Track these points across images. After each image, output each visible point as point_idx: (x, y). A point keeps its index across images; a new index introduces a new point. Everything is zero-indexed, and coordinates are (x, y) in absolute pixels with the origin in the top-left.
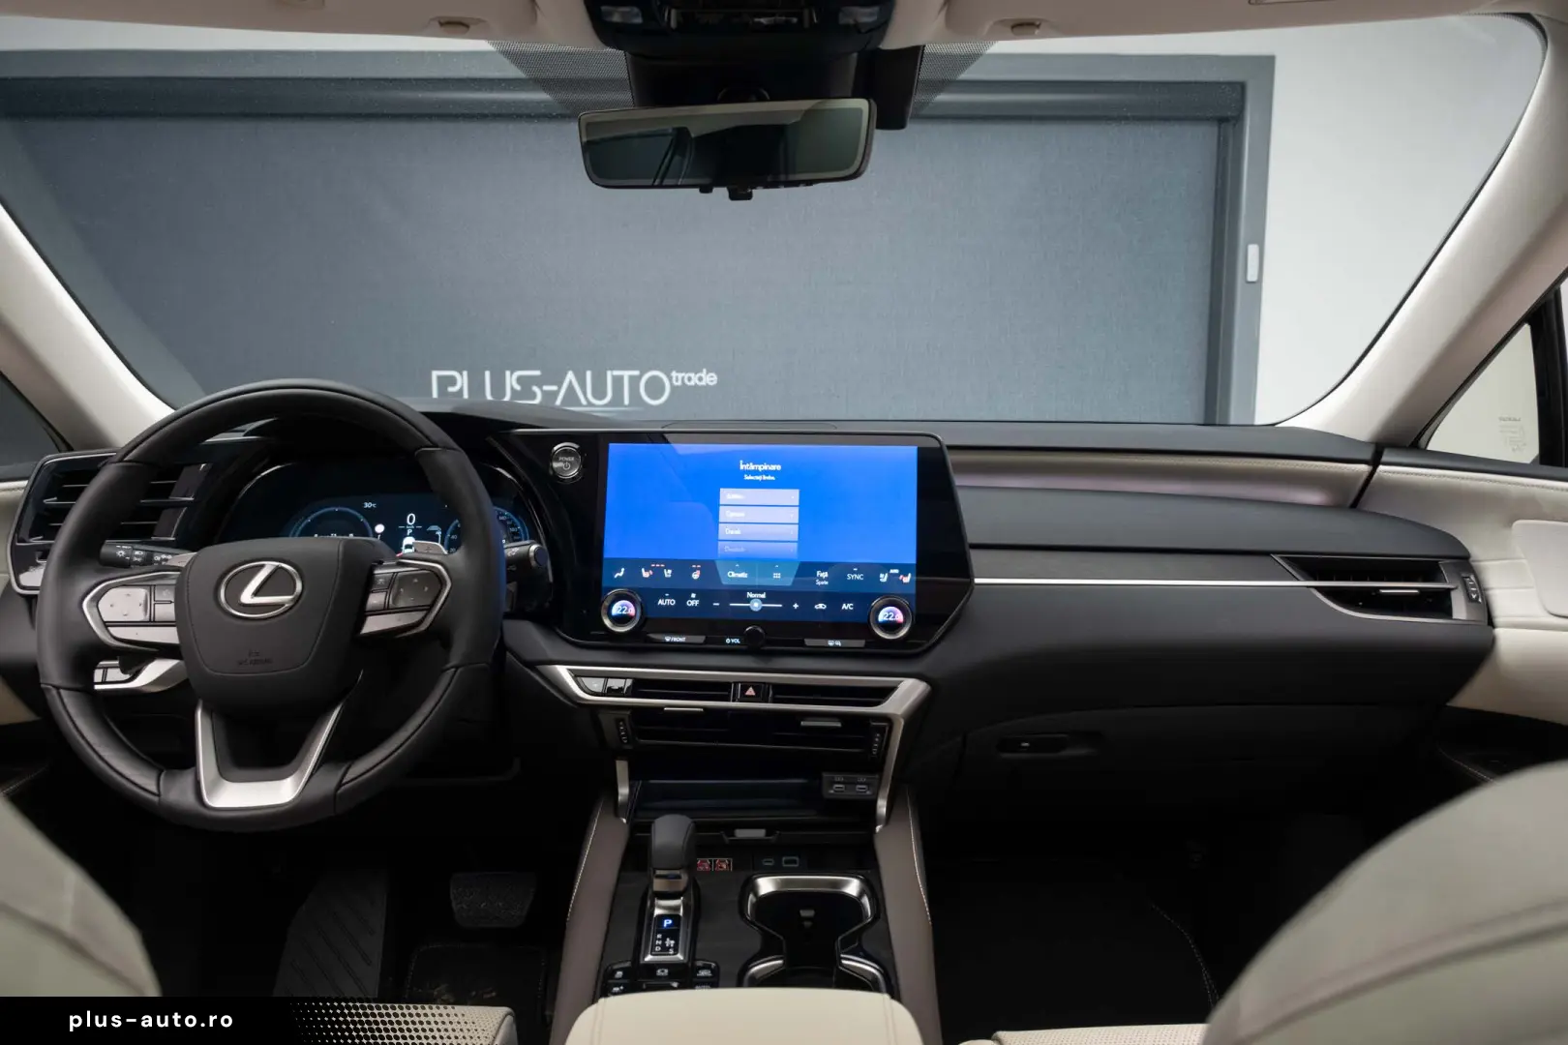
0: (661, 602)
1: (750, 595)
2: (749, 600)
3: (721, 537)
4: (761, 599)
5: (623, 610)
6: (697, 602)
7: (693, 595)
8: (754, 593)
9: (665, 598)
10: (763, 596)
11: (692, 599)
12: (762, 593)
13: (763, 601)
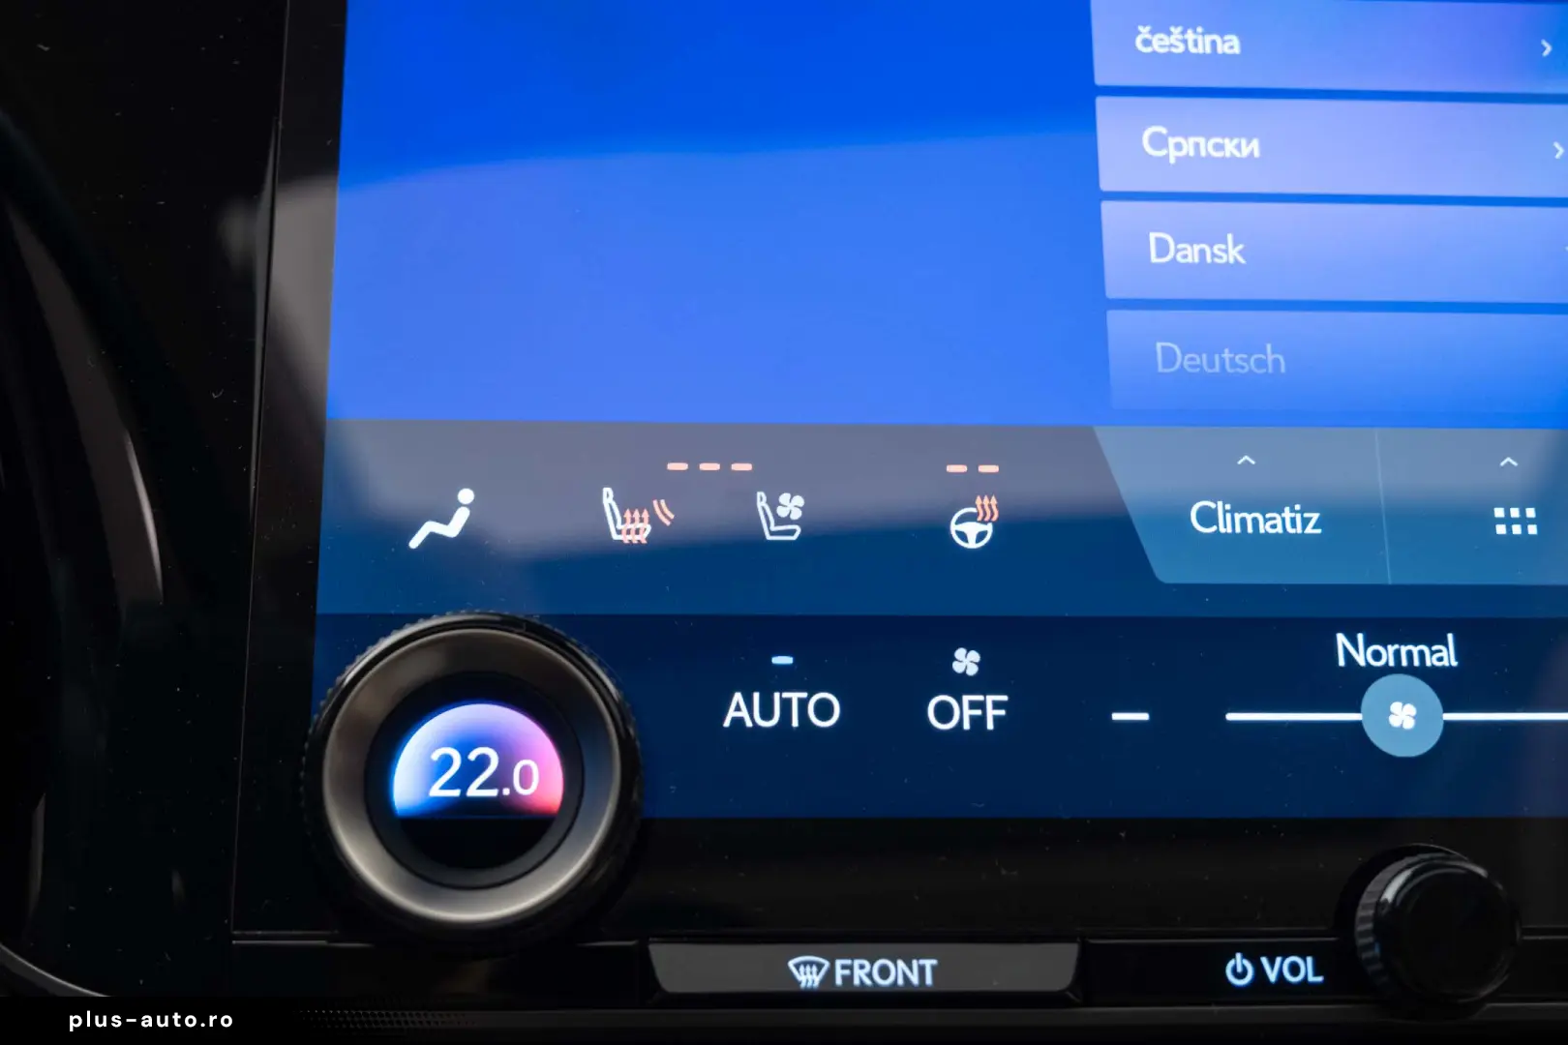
0: (740, 710)
1: (1352, 650)
2: (1353, 685)
3: (1116, 286)
4: (1432, 677)
5: (471, 770)
6: (993, 708)
7: (966, 661)
8: (1380, 633)
9: (769, 682)
10: (1445, 655)
11: (960, 685)
12: (1432, 636)
13: (1448, 687)
